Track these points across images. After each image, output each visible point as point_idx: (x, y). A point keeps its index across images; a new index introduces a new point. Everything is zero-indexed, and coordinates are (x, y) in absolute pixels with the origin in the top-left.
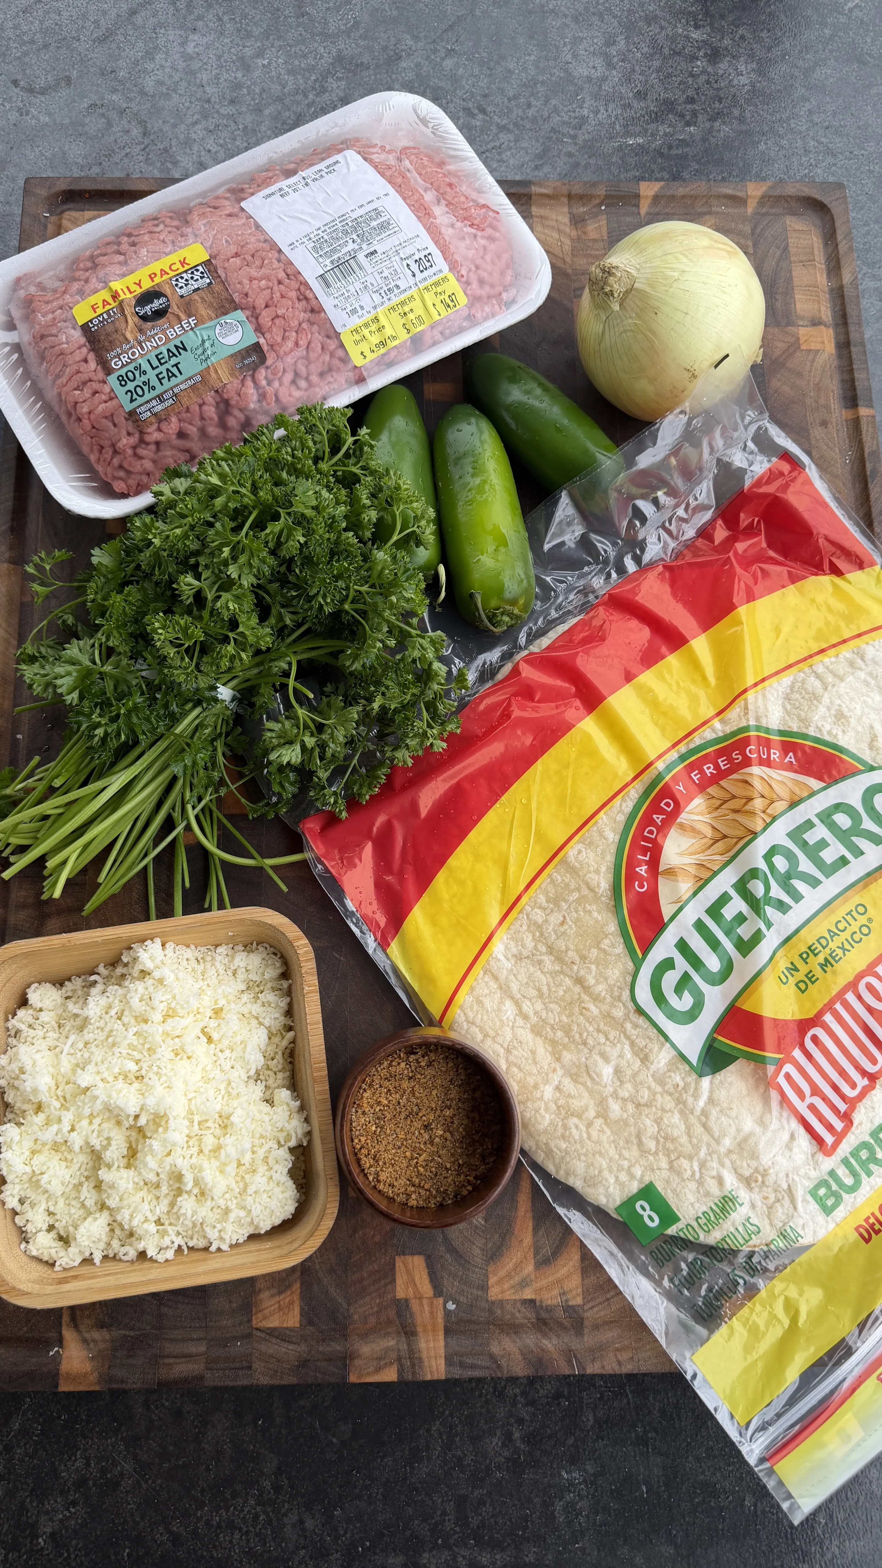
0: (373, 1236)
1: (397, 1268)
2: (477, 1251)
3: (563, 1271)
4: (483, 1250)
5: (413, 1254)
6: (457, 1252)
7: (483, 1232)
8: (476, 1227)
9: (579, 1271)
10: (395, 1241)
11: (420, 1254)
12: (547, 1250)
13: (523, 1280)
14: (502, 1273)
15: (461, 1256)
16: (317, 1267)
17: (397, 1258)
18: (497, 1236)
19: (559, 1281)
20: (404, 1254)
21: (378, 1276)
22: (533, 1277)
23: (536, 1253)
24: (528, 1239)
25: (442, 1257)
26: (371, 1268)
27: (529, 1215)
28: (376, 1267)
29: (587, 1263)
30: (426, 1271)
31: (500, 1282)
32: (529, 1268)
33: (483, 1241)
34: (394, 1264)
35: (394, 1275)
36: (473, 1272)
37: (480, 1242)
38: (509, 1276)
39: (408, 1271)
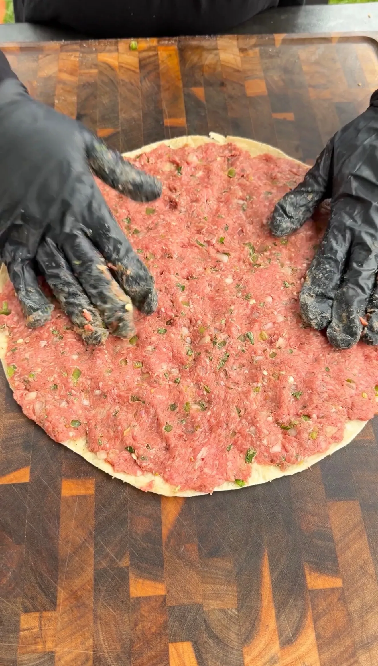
0: (150, 628)
1: (170, 651)
2: (233, 636)
3: (303, 649)
4: (238, 635)
5: (182, 641)
6: (218, 638)
7: (237, 620)
8: (231, 617)
9: (316, 648)
10: (168, 631)
11: (188, 640)
12: (289, 633)
13: (272, 658)
14: (255, 653)
15: (221, 641)
16: (106, 655)
17: (170, 645)
18: (248, 623)
19: (300, 658)
20: (175, 641)
21: (155, 661)
22: (279, 655)
23: (280, 636)
24: (272, 624)
25: (205, 642)
26: (149, 654)
27: (272, 604)
28: (154, 654)
29: (321, 641)
30: (194, 654)
31: (253, 660)
32: (276, 647)
33: (238, 627)
34: (168, 651)
35: (168, 659)
36: (231, 653)
37: (235, 628)
38: (260, 655)
39: (179, 656)
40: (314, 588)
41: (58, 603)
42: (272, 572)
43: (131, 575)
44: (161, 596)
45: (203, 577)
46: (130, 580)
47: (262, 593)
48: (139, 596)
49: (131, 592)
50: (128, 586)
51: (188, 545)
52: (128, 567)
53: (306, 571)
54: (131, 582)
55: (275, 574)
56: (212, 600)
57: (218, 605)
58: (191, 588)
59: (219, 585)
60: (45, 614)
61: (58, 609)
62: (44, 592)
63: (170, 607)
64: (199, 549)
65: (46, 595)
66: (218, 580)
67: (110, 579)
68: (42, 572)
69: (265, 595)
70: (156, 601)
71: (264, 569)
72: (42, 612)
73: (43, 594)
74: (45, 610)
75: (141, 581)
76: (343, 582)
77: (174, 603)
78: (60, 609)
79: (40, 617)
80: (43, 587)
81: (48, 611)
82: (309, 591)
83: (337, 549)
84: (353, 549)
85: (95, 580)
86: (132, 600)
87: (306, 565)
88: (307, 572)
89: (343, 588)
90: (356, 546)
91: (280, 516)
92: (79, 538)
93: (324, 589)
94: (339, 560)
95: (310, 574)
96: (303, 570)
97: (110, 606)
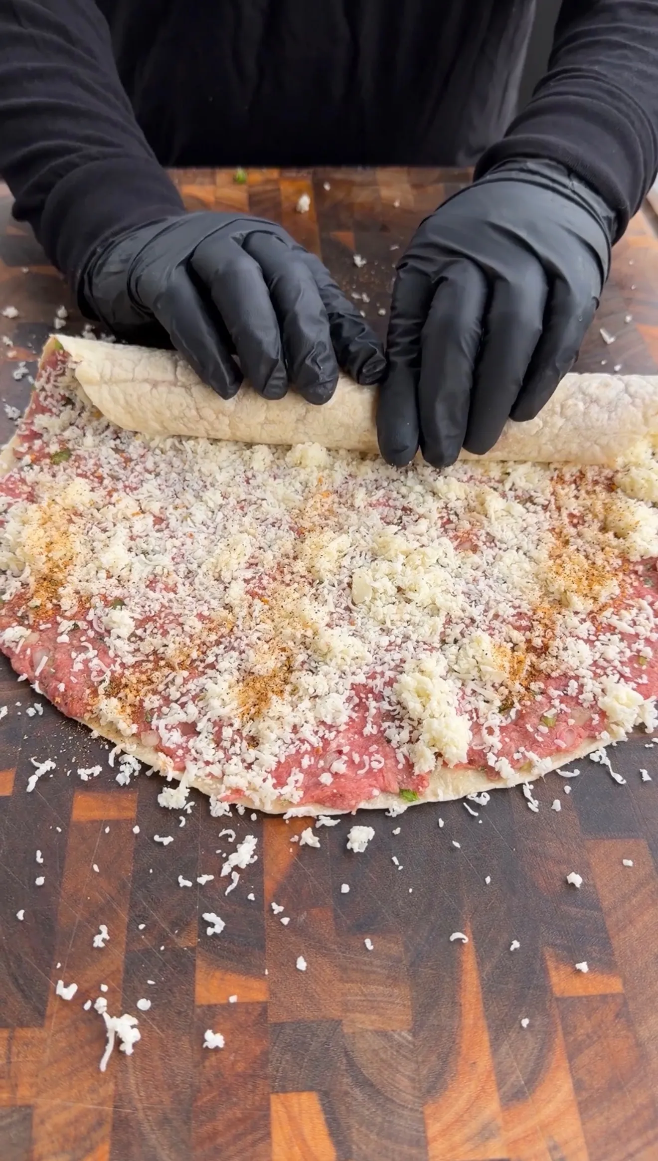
0: (234, 1064)
1: (274, 1115)
2: (405, 1083)
3: (548, 1111)
4: (412, 1080)
5: (298, 1090)
6: (372, 1085)
7: (412, 1052)
8: (400, 1046)
9: (575, 1109)
10: (270, 1070)
11: (311, 1089)
12: (517, 1078)
13: (485, 1127)
14: (448, 1116)
15: (378, 1092)
16: (141, 1115)
17: (273, 1097)
18: (434, 1058)
19: (544, 1127)
20: (284, 1090)
21: (241, 1128)
22: (500, 1122)
23: (500, 1084)
24: (484, 1061)
25: (346, 1093)
26: (229, 1114)
27: (482, 1023)
28: (239, 1115)
29: (585, 1095)
30: (322, 1117)
31: (445, 1132)
32: (492, 1106)
33: (413, 1066)
34: (268, 1108)
35: (267, 1125)
36: (401, 1116)
37: (407, 1068)
38: (459, 1120)
39: (291, 1119)
40: (566, 995)
41: (48, 1012)
42: (481, 963)
43: (199, 962)
44: (258, 1003)
45: (344, 969)
46: (197, 971)
47: (462, 1001)
48: (213, 1001)
49: (197, 995)
50: (192, 983)
51: (314, 911)
52: (193, 950)
53: (549, 963)
54: (199, 975)
55: (488, 968)
56: (360, 1012)
57: (372, 1022)
58: (318, 989)
59: (373, 984)
60: (22, 1033)
61: (47, 1023)
62: (23, 991)
63: (276, 1024)
64: (336, 917)
65: (25, 997)
66: (373, 977)
67: (156, 971)
68: (22, 955)
69: (467, 1006)
70: (248, 1013)
71: (464, 958)
72: (14, 1029)
73: (19, 996)
74: (22, 1025)
75: (218, 974)
76: (624, 984)
77: (284, 1017)
78: (52, 1024)
79: (11, 1039)
80: (21, 982)
81: (28, 1026)
82: (557, 999)
83: (608, 923)
84: (639, 925)
85: (127, 971)
86: (198, 1011)
87: (548, 952)
88: (551, 964)
89: (623, 994)
90: (646, 918)
91: (495, 862)
92: (101, 894)
93: (586, 997)
94: (615, 943)
95: (557, 968)
96: (543, 960)
97: (153, 1019)
